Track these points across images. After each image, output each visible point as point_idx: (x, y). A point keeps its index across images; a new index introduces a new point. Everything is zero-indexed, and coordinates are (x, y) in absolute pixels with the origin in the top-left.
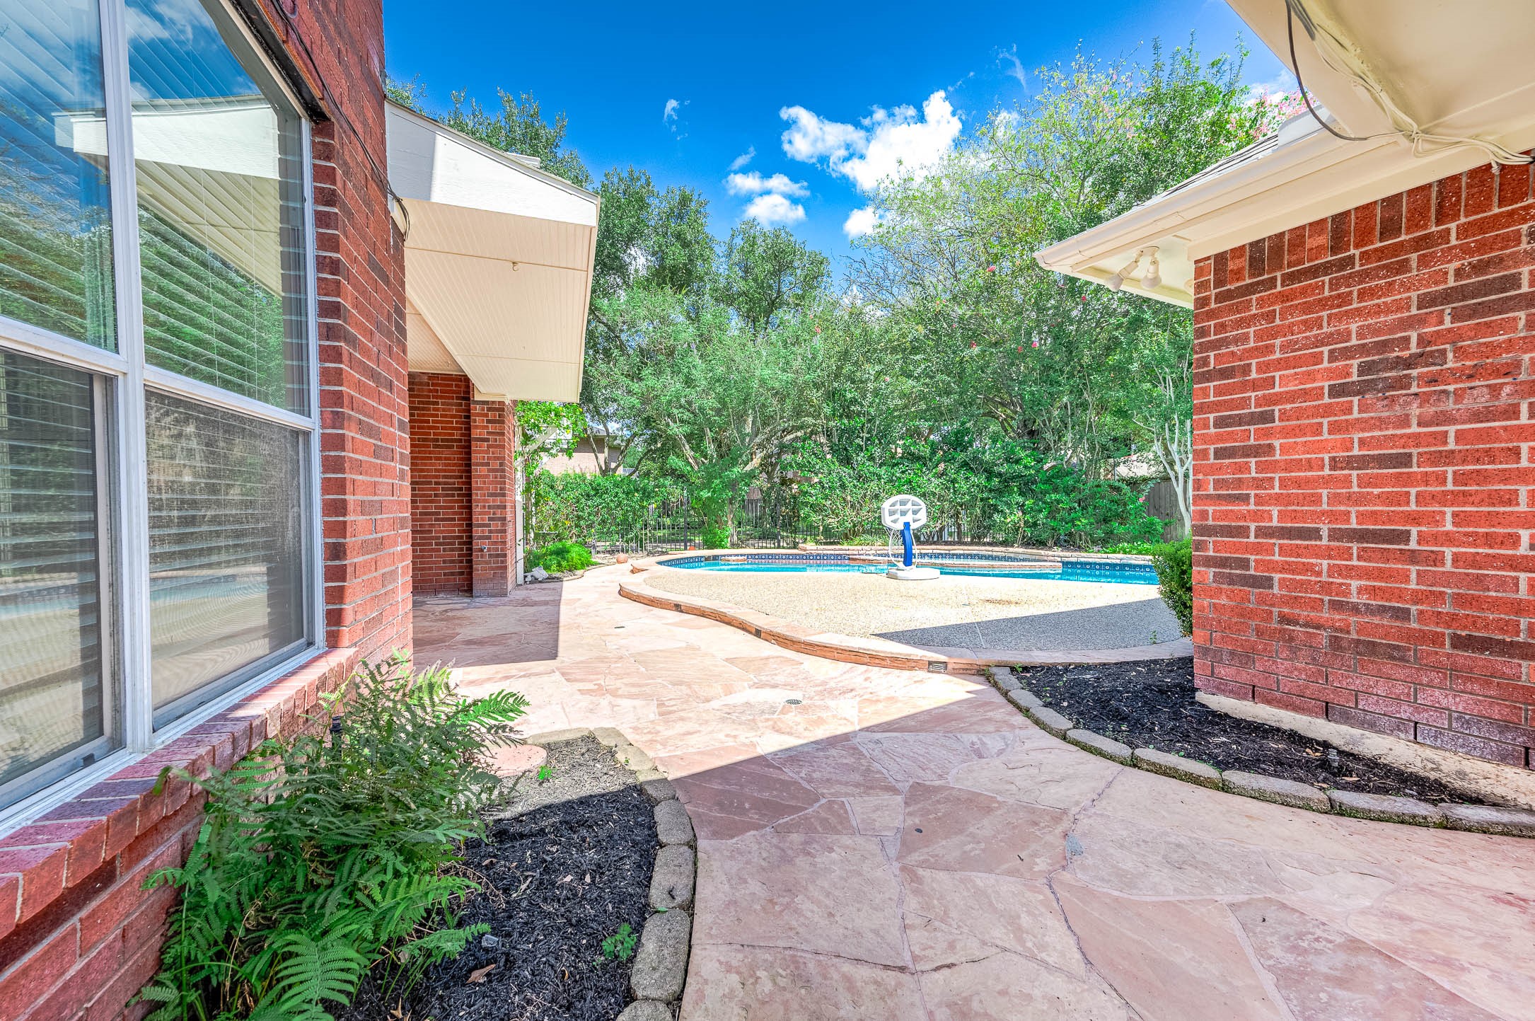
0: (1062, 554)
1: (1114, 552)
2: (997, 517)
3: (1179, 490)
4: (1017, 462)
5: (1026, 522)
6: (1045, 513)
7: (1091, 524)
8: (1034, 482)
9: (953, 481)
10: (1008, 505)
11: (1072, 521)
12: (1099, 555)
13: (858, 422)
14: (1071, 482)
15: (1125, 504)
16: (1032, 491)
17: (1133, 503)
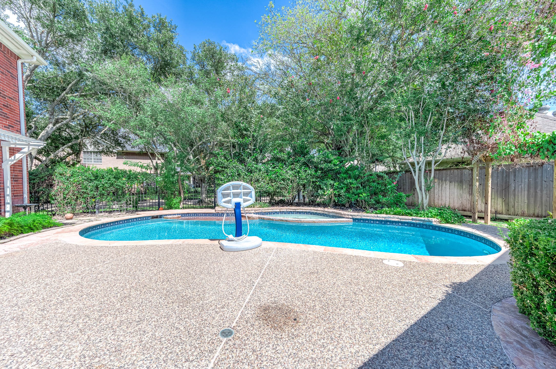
0: (352, 214)
1: (381, 213)
2: (320, 192)
3: (416, 178)
4: (330, 162)
5: (335, 194)
6: (344, 189)
7: (368, 196)
8: (339, 173)
9: (299, 172)
10: (326, 184)
11: (358, 194)
12: (373, 215)
13: (248, 140)
14: (357, 173)
15: (386, 186)
16: (339, 178)
17: (390, 184)
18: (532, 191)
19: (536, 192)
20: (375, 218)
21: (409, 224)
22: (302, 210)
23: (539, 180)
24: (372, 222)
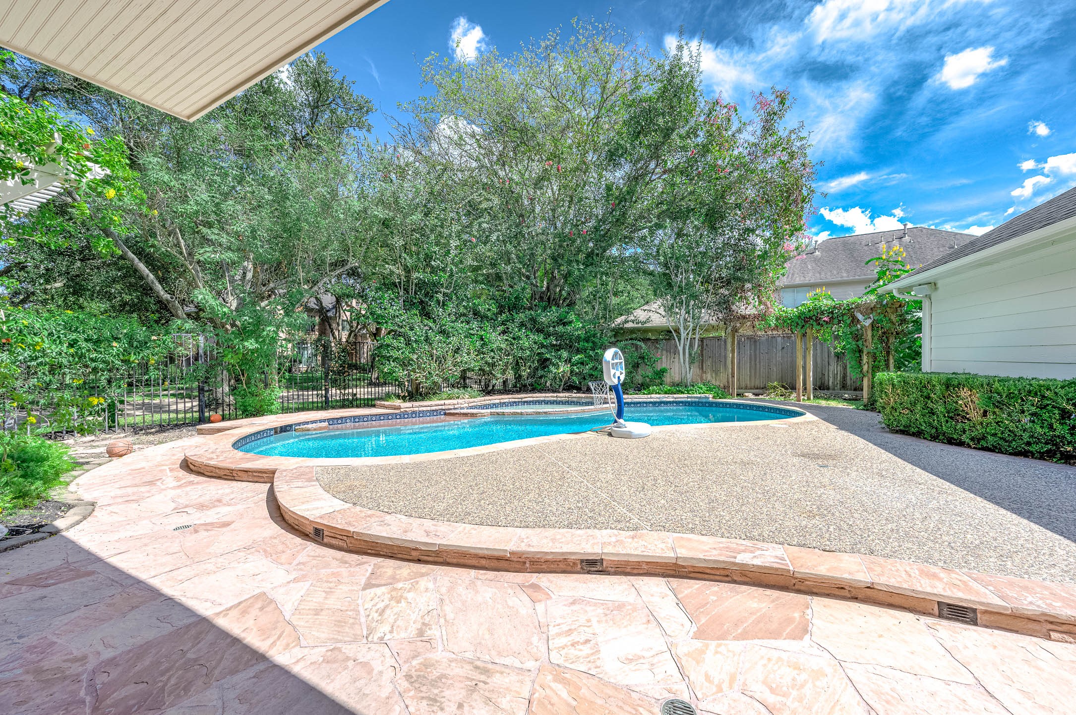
2: (552, 369)
16: (573, 347)
18: (753, 363)
19: (756, 364)
20: (649, 400)
21: (685, 403)
22: (531, 399)
23: (758, 352)
24: (645, 405)
